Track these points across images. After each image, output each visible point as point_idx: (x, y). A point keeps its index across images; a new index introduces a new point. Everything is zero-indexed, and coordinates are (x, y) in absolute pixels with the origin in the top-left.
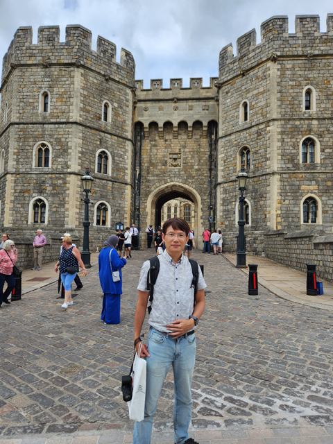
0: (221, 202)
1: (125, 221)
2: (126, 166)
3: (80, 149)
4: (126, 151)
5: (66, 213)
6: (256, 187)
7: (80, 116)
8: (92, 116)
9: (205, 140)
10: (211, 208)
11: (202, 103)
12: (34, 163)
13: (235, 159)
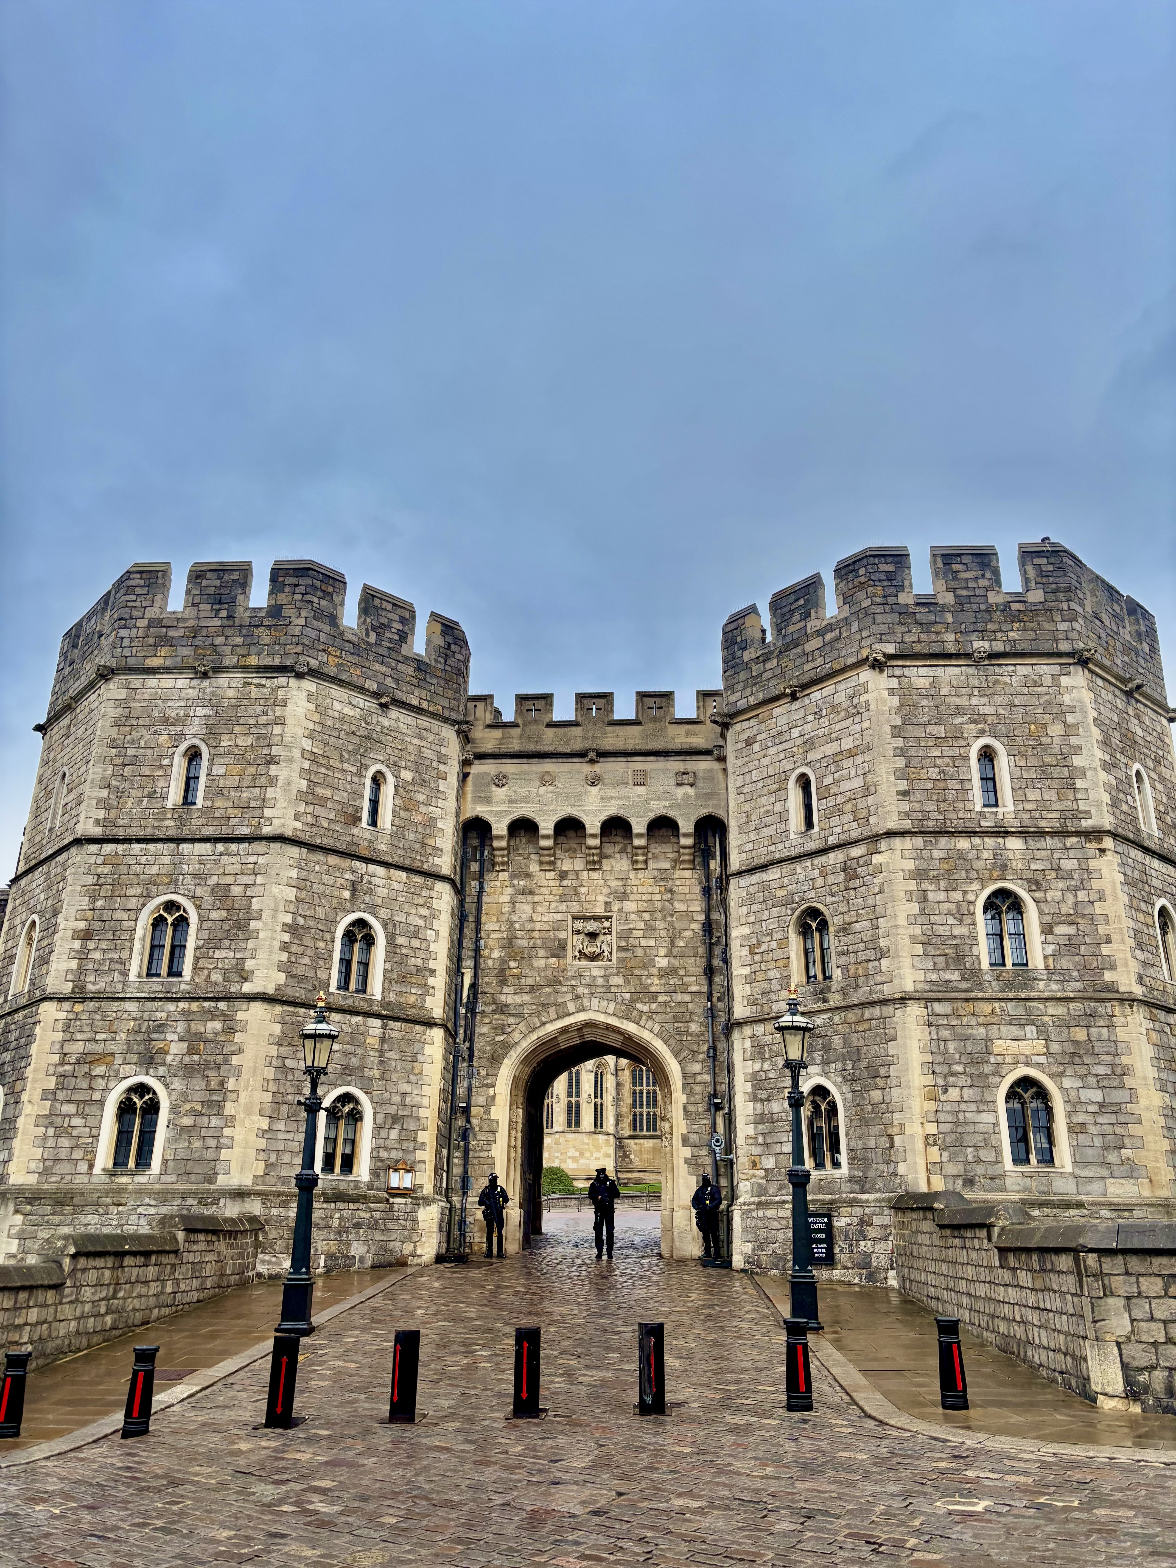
0: (749, 1087)
1: (420, 1155)
2: (431, 965)
3: (288, 919)
4: (434, 915)
5: (227, 1132)
6: (854, 1039)
7: (297, 817)
8: (332, 816)
9: (688, 874)
10: (718, 1107)
11: (676, 765)
12: (136, 966)
13: (783, 944)
